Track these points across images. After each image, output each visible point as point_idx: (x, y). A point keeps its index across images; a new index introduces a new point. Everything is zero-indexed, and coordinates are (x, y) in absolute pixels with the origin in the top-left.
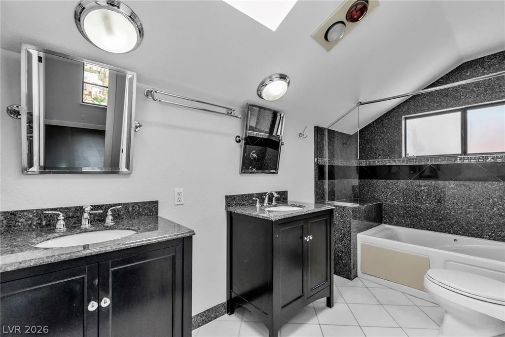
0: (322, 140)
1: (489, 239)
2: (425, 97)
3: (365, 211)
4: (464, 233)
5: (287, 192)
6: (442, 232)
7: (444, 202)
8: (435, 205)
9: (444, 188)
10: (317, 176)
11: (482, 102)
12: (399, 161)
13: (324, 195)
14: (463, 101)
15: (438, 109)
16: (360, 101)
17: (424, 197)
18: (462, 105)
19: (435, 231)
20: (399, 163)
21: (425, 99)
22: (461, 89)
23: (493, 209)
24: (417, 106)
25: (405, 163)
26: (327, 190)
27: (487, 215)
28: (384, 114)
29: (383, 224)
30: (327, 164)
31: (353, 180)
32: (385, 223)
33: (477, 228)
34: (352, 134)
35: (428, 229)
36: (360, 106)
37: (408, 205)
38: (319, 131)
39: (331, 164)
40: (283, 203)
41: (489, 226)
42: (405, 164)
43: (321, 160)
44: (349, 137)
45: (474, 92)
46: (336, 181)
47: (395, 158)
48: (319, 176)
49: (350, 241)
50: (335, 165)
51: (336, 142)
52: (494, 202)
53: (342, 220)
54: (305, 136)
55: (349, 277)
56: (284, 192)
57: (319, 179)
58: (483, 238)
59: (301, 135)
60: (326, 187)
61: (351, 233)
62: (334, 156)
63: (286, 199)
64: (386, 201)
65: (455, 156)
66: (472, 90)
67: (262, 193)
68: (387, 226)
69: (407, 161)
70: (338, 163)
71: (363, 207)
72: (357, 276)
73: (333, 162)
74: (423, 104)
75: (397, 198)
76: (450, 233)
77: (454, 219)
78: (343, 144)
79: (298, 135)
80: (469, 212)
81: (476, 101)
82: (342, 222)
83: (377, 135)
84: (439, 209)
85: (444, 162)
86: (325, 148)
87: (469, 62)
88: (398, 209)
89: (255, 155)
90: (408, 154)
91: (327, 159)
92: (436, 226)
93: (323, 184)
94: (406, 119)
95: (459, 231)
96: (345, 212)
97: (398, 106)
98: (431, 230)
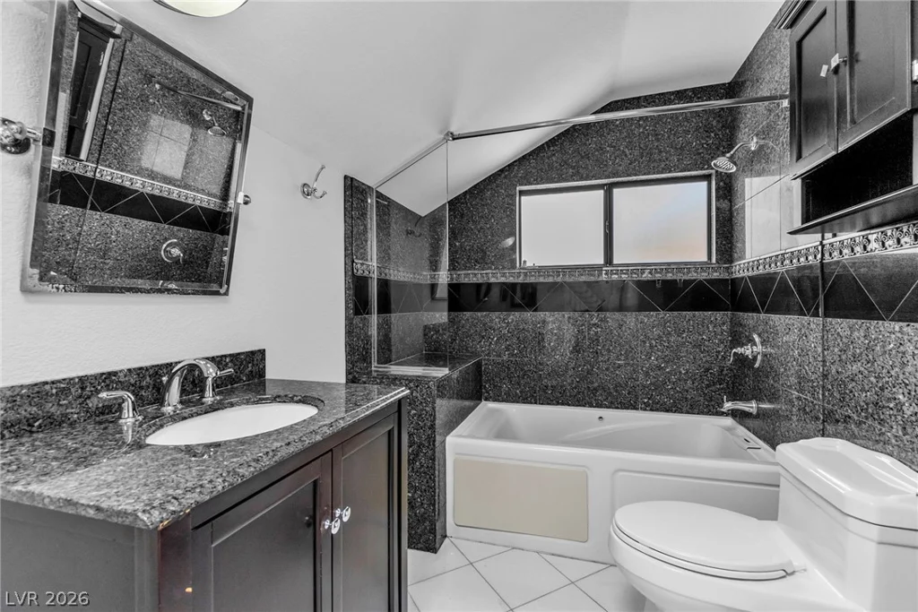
0: (364, 215)
1: (645, 410)
2: (554, 155)
3: (458, 381)
4: (612, 403)
5: (263, 352)
6: (580, 406)
7: (584, 351)
8: (570, 358)
9: (583, 325)
10: (351, 305)
11: (636, 175)
12: (512, 275)
13: (368, 350)
14: (610, 170)
15: (574, 180)
16: (452, 130)
17: (552, 344)
18: (609, 177)
19: (569, 405)
20: (511, 278)
21: (554, 159)
22: (608, 149)
23: (650, 358)
24: (541, 170)
25: (521, 278)
26: (374, 340)
27: (642, 370)
28: (484, 180)
29: (483, 402)
30: (375, 276)
31: (426, 314)
32: (486, 400)
33: (628, 394)
34: (423, 215)
35: (558, 404)
36: (451, 143)
37: (526, 359)
38: (354, 191)
39: (383, 276)
40: (249, 389)
41: (644, 387)
42: (520, 280)
43: (362, 264)
44: (418, 219)
45: (626, 155)
46: (394, 317)
47: (504, 268)
48: (355, 305)
49: (434, 460)
50: (392, 278)
51: (393, 226)
52: (651, 346)
53: (413, 412)
54: (318, 194)
55: (432, 548)
56: (253, 353)
57: (357, 312)
58: (637, 409)
59: (307, 191)
60: (374, 331)
61: (434, 441)
62: (389, 259)
63: (262, 373)
64: (488, 355)
65: (598, 268)
66: (624, 152)
67: (160, 367)
68: (491, 405)
69: (526, 274)
70: (398, 274)
71: (455, 375)
72: (446, 536)
73: (387, 271)
74: (551, 167)
75: (507, 349)
76: (591, 406)
77: (597, 380)
78: (408, 233)
79: (300, 189)
80: (620, 366)
81: (629, 173)
82: (415, 414)
83: (473, 221)
84: (576, 364)
85: (583, 277)
86: (369, 235)
87: (619, 101)
88: (509, 369)
89: (176, 252)
90: (525, 262)
91: (375, 264)
92: (570, 396)
93: (366, 324)
94: (522, 193)
95: (605, 400)
96: (421, 391)
97: (509, 166)
98: (563, 404)
